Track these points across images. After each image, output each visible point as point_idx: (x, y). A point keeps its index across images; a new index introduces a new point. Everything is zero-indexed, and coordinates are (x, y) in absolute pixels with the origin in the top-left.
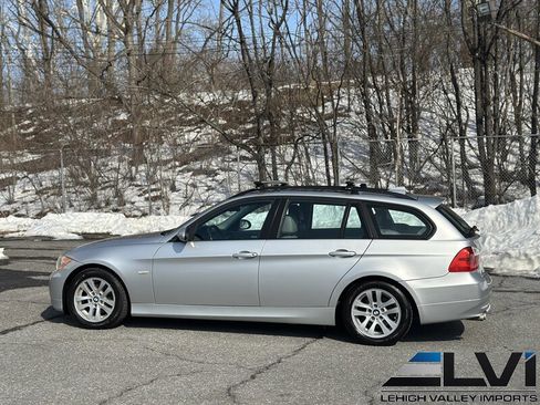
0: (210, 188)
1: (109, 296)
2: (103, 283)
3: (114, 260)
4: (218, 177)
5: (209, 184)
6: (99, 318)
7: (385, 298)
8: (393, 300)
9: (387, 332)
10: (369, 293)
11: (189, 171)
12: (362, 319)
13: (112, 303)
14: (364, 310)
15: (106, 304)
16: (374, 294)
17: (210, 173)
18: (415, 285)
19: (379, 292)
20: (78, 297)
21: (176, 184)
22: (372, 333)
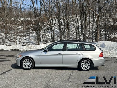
0: (25, 39)
1: (30, 63)
2: (29, 60)
3: (32, 55)
4: (26, 37)
5: (24, 38)
6: (28, 67)
7: (87, 62)
8: (89, 62)
9: (88, 69)
10: (84, 61)
11: (19, 36)
12: (83, 66)
13: (31, 64)
14: (83, 64)
15: (29, 64)
16: (85, 61)
17: (24, 36)
18: (93, 59)
19: (86, 61)
20: (23, 63)
21: (17, 38)
22: (85, 69)
